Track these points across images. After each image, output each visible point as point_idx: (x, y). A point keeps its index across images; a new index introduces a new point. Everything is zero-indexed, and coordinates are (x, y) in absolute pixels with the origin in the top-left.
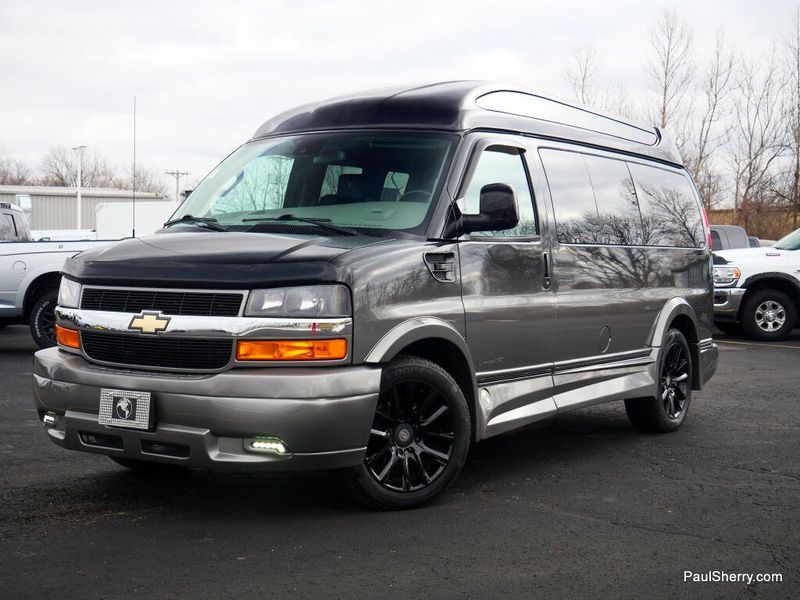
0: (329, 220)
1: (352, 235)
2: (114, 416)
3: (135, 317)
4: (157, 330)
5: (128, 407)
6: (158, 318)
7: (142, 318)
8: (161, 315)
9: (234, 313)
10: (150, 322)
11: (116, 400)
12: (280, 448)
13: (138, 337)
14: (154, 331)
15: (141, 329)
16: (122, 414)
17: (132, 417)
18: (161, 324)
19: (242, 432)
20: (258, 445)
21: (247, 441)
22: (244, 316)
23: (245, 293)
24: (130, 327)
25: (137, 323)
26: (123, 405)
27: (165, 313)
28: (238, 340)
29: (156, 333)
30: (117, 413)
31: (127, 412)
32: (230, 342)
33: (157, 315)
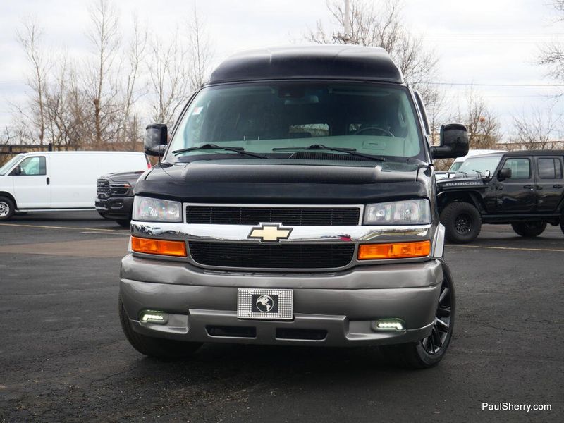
0: (355, 150)
1: (383, 161)
2: (254, 310)
3: (254, 229)
4: (278, 238)
5: (270, 302)
6: (279, 229)
7: (262, 229)
8: (281, 226)
9: (355, 223)
10: (270, 232)
11: (255, 297)
12: (399, 326)
13: (257, 245)
14: (276, 239)
15: (262, 238)
16: (263, 308)
17: (275, 310)
18: (284, 234)
19: (369, 316)
20: (383, 325)
21: (373, 322)
22: (363, 225)
23: (361, 207)
24: (249, 237)
25: (256, 233)
26: (264, 301)
27: (284, 224)
28: (360, 244)
29: (278, 241)
30: (257, 307)
31: (268, 307)
32: (353, 245)
33: (278, 226)
